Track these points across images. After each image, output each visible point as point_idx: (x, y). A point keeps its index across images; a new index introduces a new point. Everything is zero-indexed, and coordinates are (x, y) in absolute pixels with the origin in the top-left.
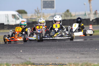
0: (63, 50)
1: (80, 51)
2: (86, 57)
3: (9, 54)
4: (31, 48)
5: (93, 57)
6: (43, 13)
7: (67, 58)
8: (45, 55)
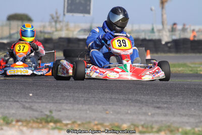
0: (117, 98)
1: (153, 101)
2: (166, 115)
3: (6, 99)
4: (50, 90)
5: (180, 114)
6: (68, 22)
7: (127, 113)
8: (81, 106)
